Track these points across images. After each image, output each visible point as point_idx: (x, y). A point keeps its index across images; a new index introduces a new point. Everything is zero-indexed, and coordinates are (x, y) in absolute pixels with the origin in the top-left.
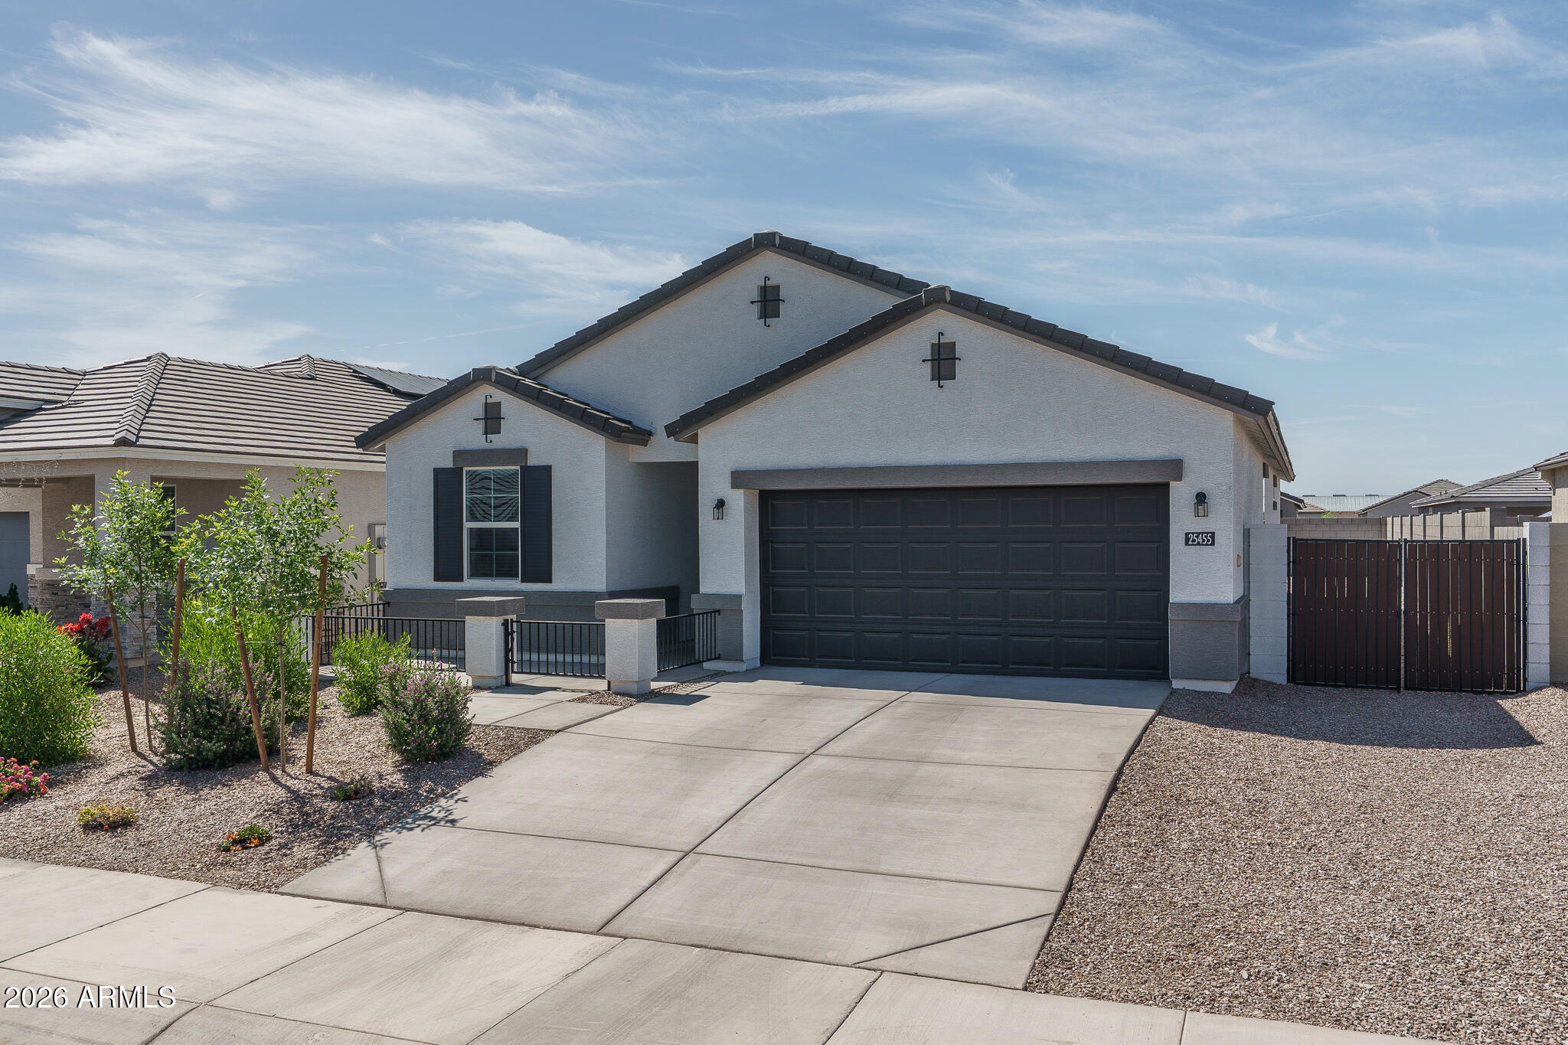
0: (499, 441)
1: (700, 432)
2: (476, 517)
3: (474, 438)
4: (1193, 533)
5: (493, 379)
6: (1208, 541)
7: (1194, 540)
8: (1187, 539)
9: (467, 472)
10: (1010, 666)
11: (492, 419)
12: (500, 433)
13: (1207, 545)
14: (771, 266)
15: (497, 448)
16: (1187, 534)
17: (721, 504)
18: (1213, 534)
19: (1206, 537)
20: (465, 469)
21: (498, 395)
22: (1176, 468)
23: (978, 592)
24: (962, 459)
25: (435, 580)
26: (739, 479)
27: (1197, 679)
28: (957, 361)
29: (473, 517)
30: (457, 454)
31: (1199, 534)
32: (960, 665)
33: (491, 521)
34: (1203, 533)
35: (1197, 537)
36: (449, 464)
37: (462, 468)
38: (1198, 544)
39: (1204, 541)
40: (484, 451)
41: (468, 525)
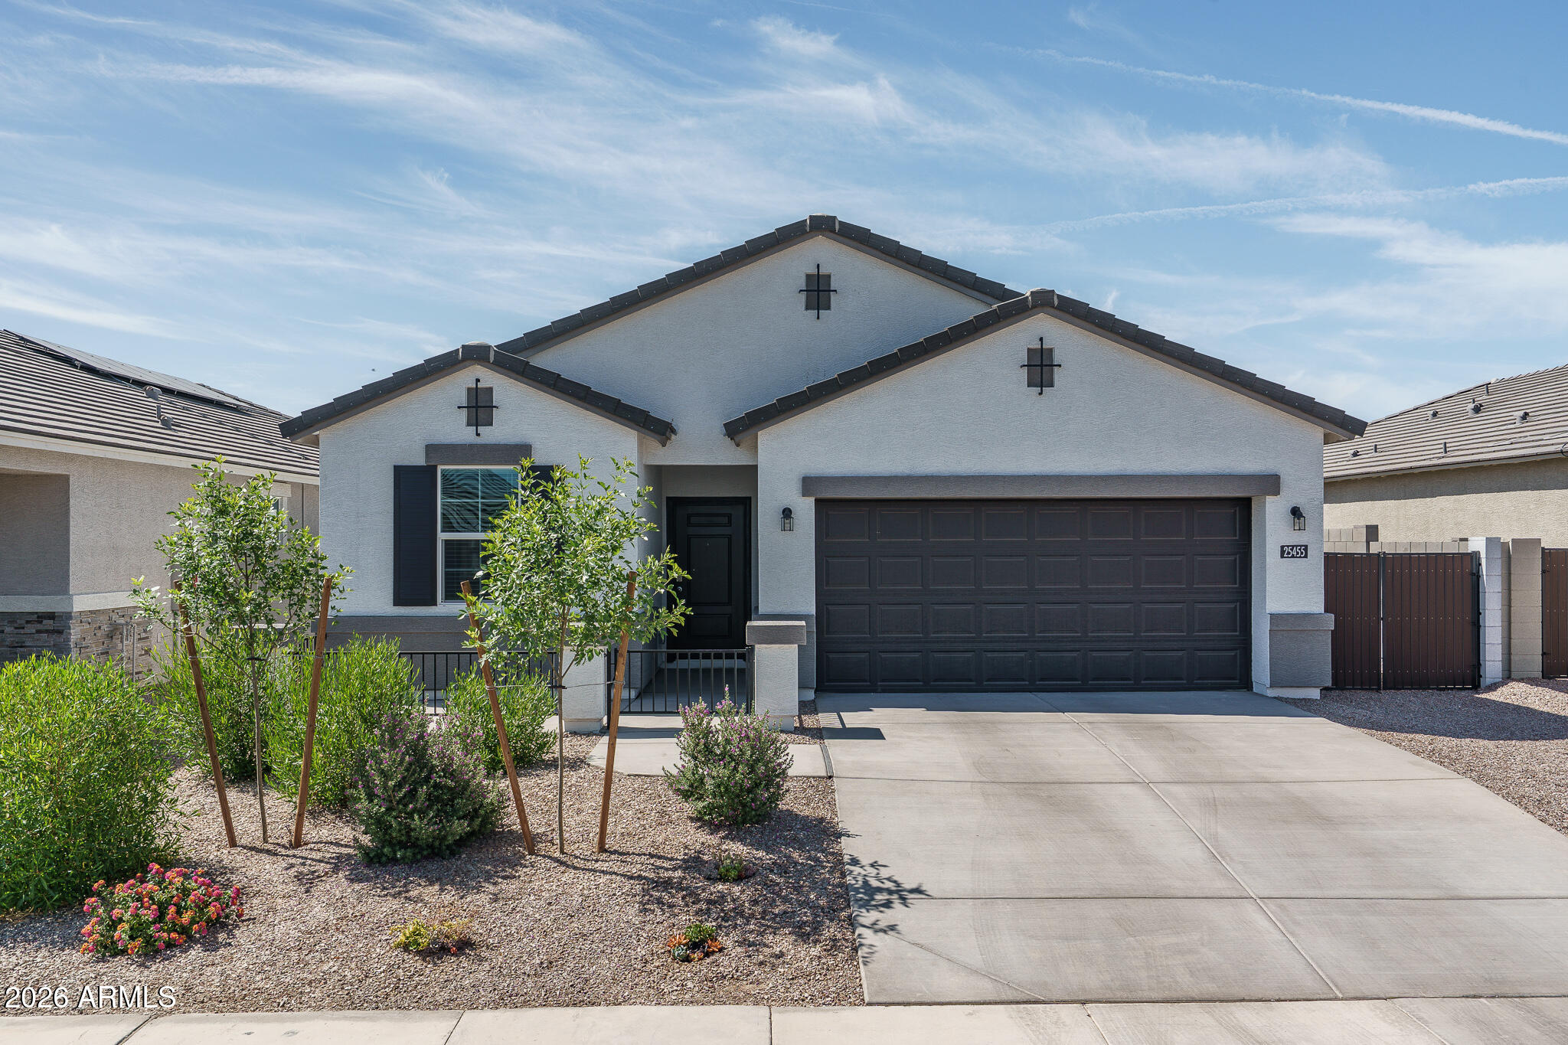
0: (491, 435)
1: (759, 433)
2: (453, 527)
3: (457, 430)
4: (1288, 546)
5: (492, 359)
6: (1302, 553)
7: (1289, 553)
8: (1283, 552)
9: (442, 471)
10: (1090, 682)
11: (480, 407)
12: (491, 425)
13: (1300, 557)
14: (821, 252)
15: (487, 442)
16: (1282, 547)
17: (787, 513)
18: (1306, 546)
19: (1300, 549)
20: (440, 468)
21: (489, 378)
22: (1271, 483)
23: (1057, 607)
24: (1062, 469)
25: (395, 604)
26: (809, 484)
27: (1292, 687)
28: (1056, 369)
29: (448, 527)
30: (431, 449)
31: (1293, 546)
32: (1038, 683)
33: (478, 531)
34: (1297, 546)
35: (1292, 550)
36: (421, 461)
37: (436, 466)
38: (1293, 556)
39: (1298, 553)
40: (471, 446)
41: (442, 536)
